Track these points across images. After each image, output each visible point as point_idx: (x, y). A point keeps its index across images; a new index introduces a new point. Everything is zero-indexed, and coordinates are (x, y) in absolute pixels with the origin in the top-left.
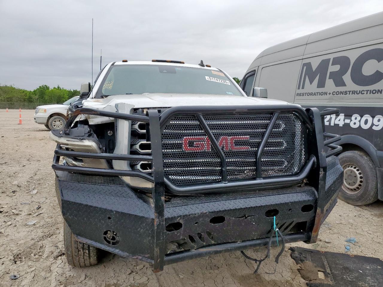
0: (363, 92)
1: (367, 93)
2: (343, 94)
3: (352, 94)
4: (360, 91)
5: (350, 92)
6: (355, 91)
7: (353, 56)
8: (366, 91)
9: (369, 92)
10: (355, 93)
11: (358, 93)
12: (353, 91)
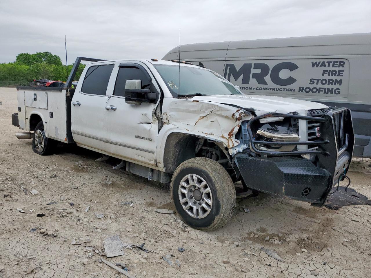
0: (281, 90)
1: (284, 91)
2: (265, 90)
3: (273, 90)
4: (278, 89)
5: (271, 89)
6: (275, 88)
7: (271, 65)
8: (283, 89)
9: (285, 90)
10: (275, 90)
11: (277, 89)
12: (273, 88)
